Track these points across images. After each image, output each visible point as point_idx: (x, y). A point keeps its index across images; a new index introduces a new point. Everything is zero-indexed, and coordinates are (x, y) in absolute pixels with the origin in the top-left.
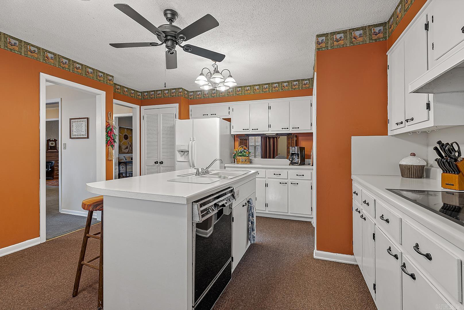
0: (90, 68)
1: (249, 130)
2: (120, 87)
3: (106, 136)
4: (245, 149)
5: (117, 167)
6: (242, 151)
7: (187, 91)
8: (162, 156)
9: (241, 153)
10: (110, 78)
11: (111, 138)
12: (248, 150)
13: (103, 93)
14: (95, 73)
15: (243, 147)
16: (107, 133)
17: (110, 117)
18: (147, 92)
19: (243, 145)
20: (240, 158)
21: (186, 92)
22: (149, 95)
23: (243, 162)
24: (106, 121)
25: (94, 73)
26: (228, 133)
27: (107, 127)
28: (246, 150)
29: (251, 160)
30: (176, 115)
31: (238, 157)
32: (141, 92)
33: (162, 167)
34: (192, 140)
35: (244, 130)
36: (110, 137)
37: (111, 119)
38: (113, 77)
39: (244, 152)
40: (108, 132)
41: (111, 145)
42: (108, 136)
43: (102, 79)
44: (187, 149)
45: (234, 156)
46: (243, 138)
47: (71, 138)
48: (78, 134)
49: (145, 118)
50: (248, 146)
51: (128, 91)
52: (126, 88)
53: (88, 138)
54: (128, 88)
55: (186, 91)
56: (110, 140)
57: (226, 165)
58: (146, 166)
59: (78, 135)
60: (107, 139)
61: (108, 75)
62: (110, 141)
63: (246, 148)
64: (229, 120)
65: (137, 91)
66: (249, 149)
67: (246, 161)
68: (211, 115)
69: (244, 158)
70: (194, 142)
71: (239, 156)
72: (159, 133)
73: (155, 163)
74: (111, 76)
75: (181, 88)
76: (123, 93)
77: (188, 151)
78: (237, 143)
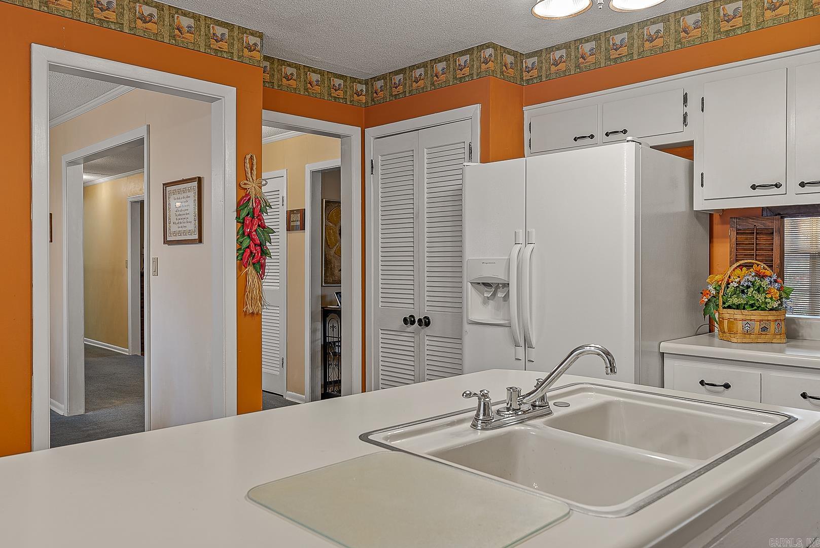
0: (185, 14)
1: (781, 190)
2: (294, 71)
3: (238, 233)
4: (762, 277)
5: (319, 326)
6: (748, 287)
7: (514, 54)
8: (427, 298)
9: (743, 292)
10: (252, 40)
11: (253, 240)
12: (776, 281)
13: (229, 94)
14: (203, 30)
15: (749, 266)
16: (242, 222)
17: (252, 169)
18: (383, 77)
19: (751, 256)
20: (738, 314)
21: (509, 59)
22: (388, 87)
23: (749, 337)
24: (239, 186)
25: (198, 28)
26: (681, 206)
27: (240, 205)
28: (767, 281)
29: (795, 323)
30: (470, 149)
31: (728, 314)
32: (366, 82)
33: (427, 338)
34: (521, 239)
35: (758, 192)
36: (249, 235)
37: (255, 178)
38: (261, 36)
39: (758, 290)
40: (244, 219)
41: (254, 264)
42: (244, 233)
43: (225, 46)
44: (501, 276)
45: (706, 304)
46: (750, 224)
47: (166, 242)
48: (180, 229)
49: (379, 169)
50: (776, 261)
51: (323, 80)
52: (315, 71)
53: (200, 240)
54: (321, 73)
55: (510, 52)
56: (248, 247)
57: (665, 346)
58: (381, 331)
59: (180, 233)
60: (240, 243)
61: (243, 31)
62: (251, 252)
63: (768, 272)
64: (685, 150)
65: (354, 80)
66: (781, 275)
67: (764, 329)
68: (607, 134)
69: (756, 315)
70: (530, 247)
71: (729, 307)
72: (418, 217)
73: (405, 320)
74: (253, 33)
75: (488, 46)
76: (306, 90)
77: (506, 285)
78: (723, 250)
